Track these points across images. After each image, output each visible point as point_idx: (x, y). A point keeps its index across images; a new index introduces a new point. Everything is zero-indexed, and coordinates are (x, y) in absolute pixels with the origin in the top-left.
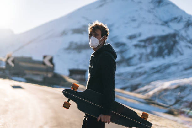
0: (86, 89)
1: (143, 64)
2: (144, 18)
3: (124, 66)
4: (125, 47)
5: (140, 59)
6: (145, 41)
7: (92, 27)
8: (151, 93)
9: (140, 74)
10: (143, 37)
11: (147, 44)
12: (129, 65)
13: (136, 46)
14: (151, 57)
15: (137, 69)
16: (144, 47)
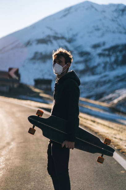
0: (51, 115)
1: (107, 73)
2: (108, 27)
3: (89, 75)
4: (90, 56)
5: (105, 68)
6: (109, 50)
7: (56, 54)
8: (116, 101)
9: (105, 83)
10: (107, 46)
11: (111, 53)
12: (93, 74)
13: (100, 55)
14: (115, 66)
15: (102, 77)
16: (109, 55)
